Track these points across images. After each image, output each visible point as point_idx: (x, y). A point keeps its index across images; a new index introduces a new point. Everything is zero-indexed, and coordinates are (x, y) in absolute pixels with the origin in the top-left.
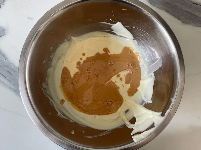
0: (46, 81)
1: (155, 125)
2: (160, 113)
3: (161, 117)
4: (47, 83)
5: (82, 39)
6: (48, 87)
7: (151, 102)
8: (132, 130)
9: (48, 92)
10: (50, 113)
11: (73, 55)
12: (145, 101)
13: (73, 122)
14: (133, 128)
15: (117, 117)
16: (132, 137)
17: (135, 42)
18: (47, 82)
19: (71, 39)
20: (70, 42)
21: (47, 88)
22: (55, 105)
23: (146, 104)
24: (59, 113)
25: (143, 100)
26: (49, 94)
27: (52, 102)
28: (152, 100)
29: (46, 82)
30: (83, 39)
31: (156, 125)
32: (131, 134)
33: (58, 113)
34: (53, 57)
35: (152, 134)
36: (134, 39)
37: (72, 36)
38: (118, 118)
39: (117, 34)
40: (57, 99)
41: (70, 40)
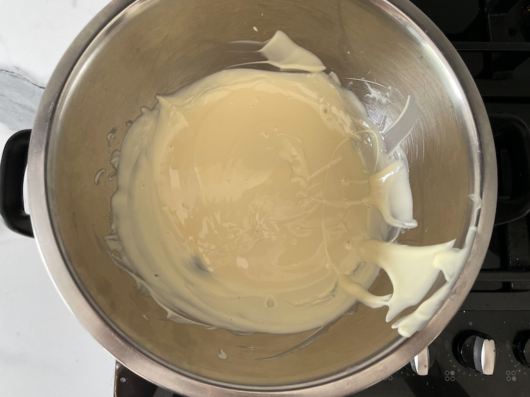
0: (115, 232)
1: (447, 278)
2: (451, 243)
3: (457, 251)
4: (118, 237)
5: (188, 101)
6: (123, 249)
7: (414, 224)
8: (385, 309)
9: (125, 260)
10: (144, 316)
11: (173, 147)
12: (397, 228)
13: (213, 328)
14: (387, 304)
15: (331, 289)
16: (393, 327)
17: (331, 78)
18: (117, 233)
19: (158, 105)
20: (155, 112)
21: (120, 249)
22: (153, 294)
23: (400, 233)
24: (170, 313)
25: (389, 226)
26: (129, 264)
27: (143, 286)
28: (415, 217)
29: (114, 234)
30: (191, 99)
31: (451, 277)
32: (387, 321)
33: (167, 313)
34: (119, 161)
35: (446, 303)
36: (327, 72)
37: (159, 95)
38: (333, 290)
39: (279, 68)
40: (156, 276)
41: (155, 107)
